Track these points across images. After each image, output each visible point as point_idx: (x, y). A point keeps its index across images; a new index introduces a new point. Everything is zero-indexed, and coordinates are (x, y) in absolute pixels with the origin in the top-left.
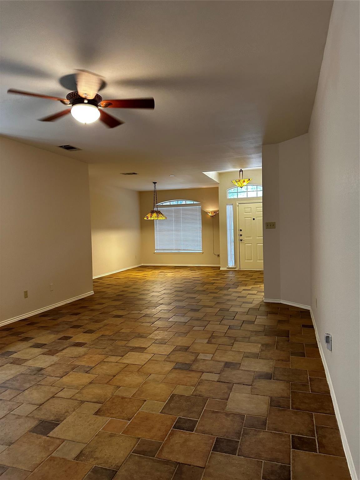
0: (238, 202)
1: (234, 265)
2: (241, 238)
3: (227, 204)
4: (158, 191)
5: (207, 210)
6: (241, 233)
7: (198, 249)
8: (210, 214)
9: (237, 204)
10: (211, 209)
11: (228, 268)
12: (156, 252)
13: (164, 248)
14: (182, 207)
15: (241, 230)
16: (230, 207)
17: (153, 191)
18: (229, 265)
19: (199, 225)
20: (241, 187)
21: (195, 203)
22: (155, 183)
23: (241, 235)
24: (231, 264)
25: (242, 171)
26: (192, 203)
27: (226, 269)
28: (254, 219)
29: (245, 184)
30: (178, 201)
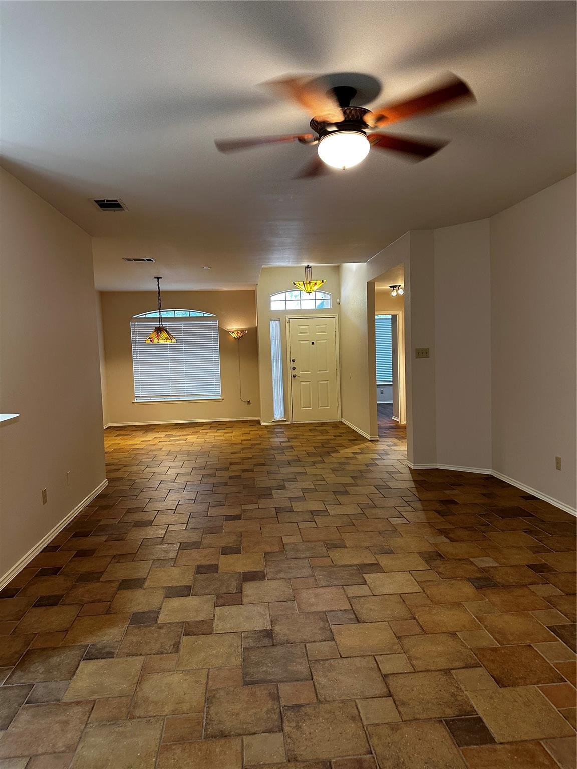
0: (289, 316)
1: (283, 415)
2: (294, 373)
3: (271, 320)
4: (163, 292)
5: (229, 328)
6: (293, 365)
7: (216, 392)
8: (234, 335)
9: (287, 319)
10: (235, 327)
11: (273, 421)
12: (136, 401)
13: (152, 393)
14: (183, 321)
15: (294, 361)
16: (276, 323)
17: (156, 292)
18: (276, 416)
19: (214, 353)
20: (309, 293)
21: (205, 315)
22: (158, 278)
23: (294, 369)
24: (279, 415)
25: (310, 267)
26: (201, 315)
27: (271, 424)
28: (313, 343)
29: (316, 288)
30: (175, 311)
